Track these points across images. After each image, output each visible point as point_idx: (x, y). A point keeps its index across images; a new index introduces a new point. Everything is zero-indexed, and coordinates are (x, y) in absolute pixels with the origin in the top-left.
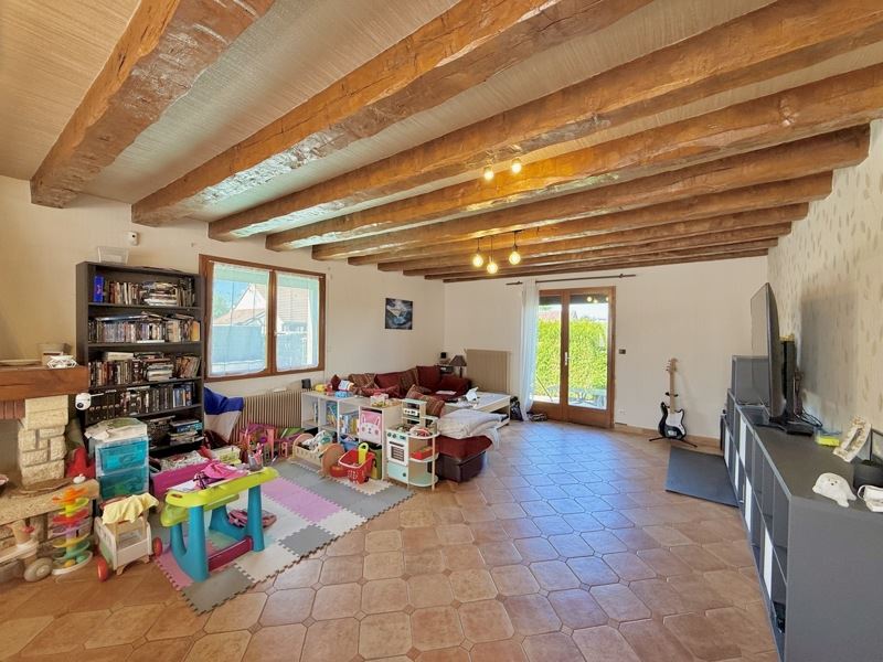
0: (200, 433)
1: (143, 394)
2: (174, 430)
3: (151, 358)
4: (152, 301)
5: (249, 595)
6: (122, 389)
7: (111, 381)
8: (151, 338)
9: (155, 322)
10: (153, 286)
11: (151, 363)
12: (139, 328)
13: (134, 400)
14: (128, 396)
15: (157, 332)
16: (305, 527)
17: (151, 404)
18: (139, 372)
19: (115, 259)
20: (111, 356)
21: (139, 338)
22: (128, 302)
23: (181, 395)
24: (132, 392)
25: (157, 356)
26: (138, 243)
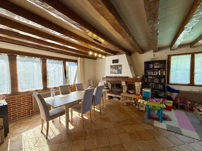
0: (165, 95)
1: (153, 84)
2: (159, 93)
3: (155, 78)
4: (155, 67)
5: (151, 126)
6: (149, 83)
7: (148, 81)
8: (155, 74)
9: (156, 71)
10: (155, 64)
11: (154, 79)
12: (153, 72)
13: (151, 85)
14: (150, 84)
15: (157, 73)
16: (176, 126)
17: (154, 86)
18: (152, 80)
19: (149, 60)
20: (149, 77)
21: (153, 74)
22: (152, 67)
23: (160, 86)
24: (151, 84)
25: (156, 78)
26: (154, 56)
